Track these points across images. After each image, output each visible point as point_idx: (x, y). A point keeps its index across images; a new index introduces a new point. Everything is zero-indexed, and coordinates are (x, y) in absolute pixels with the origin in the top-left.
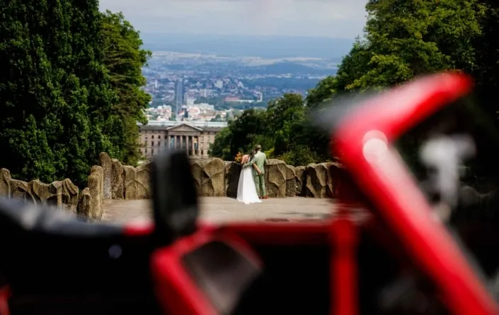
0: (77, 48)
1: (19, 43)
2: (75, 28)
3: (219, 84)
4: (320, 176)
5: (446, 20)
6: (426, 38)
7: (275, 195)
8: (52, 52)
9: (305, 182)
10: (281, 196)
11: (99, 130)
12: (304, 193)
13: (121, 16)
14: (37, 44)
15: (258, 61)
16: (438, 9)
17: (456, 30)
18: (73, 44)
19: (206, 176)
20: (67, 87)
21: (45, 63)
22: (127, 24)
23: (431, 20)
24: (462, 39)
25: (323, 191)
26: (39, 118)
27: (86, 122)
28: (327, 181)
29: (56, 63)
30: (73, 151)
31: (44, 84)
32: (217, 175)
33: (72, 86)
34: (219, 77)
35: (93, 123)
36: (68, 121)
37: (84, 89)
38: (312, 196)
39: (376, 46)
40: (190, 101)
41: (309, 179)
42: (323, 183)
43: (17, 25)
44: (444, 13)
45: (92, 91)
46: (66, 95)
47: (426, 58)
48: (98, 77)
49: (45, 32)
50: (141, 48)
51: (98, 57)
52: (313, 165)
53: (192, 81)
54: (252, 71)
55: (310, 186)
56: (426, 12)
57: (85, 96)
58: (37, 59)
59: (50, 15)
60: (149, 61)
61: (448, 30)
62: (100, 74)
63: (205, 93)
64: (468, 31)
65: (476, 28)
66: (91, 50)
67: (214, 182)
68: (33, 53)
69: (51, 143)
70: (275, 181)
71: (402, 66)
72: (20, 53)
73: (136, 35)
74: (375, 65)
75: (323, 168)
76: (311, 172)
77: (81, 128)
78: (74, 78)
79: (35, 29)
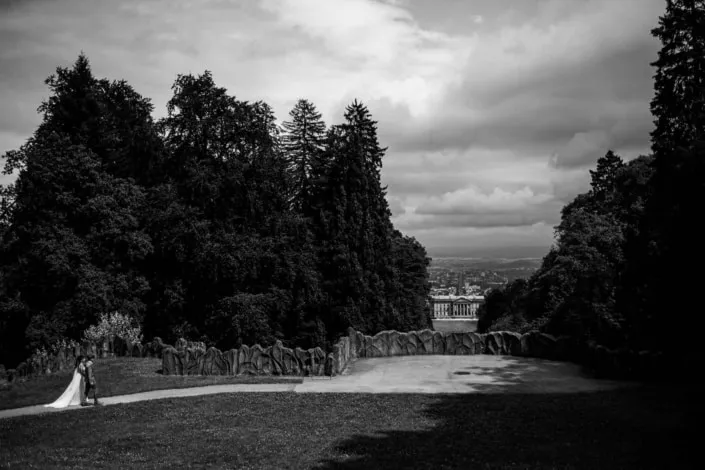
0: (377, 258)
1: (344, 256)
2: (375, 247)
3: (483, 274)
4: (497, 340)
5: (602, 233)
6: (590, 245)
7: (467, 354)
8: (363, 261)
9: (487, 344)
10: (471, 354)
11: (392, 306)
12: (487, 352)
13: (414, 239)
14: (354, 256)
15: (505, 260)
16: (597, 227)
17: (610, 239)
18: (375, 256)
19: (420, 341)
20: (372, 281)
21: (358, 268)
22: (417, 243)
23: (592, 233)
24: (613, 245)
25: (500, 350)
26: (356, 300)
27: (383, 301)
28: (502, 343)
29: (365, 268)
30: (376, 318)
31: (358, 279)
32: (428, 341)
33: (375, 281)
34: (483, 271)
35: (388, 302)
36: (373, 301)
37: (382, 281)
38: (493, 354)
39: (563, 252)
40: (467, 285)
41: (490, 343)
42: (499, 346)
43: (342, 247)
44: (601, 229)
45: (387, 284)
46: (371, 286)
47: (591, 256)
48: (391, 274)
49: (359, 250)
50: (427, 256)
51: (390, 263)
52: (492, 333)
53: (468, 273)
54: (503, 266)
55: (491, 347)
56: (590, 229)
57: (383, 286)
58: (353, 266)
59: (361, 239)
60: (431, 262)
61: (604, 239)
62: (392, 273)
63: (475, 280)
64: (617, 239)
65: (621, 237)
66: (385, 259)
67: (426, 345)
68: (351, 262)
69: (363, 314)
70: (467, 344)
71: (575, 262)
72: (343, 262)
73: (423, 249)
74: (559, 262)
75: (499, 335)
76: (491, 338)
77: (380, 304)
78: (376, 276)
79: (352, 248)
